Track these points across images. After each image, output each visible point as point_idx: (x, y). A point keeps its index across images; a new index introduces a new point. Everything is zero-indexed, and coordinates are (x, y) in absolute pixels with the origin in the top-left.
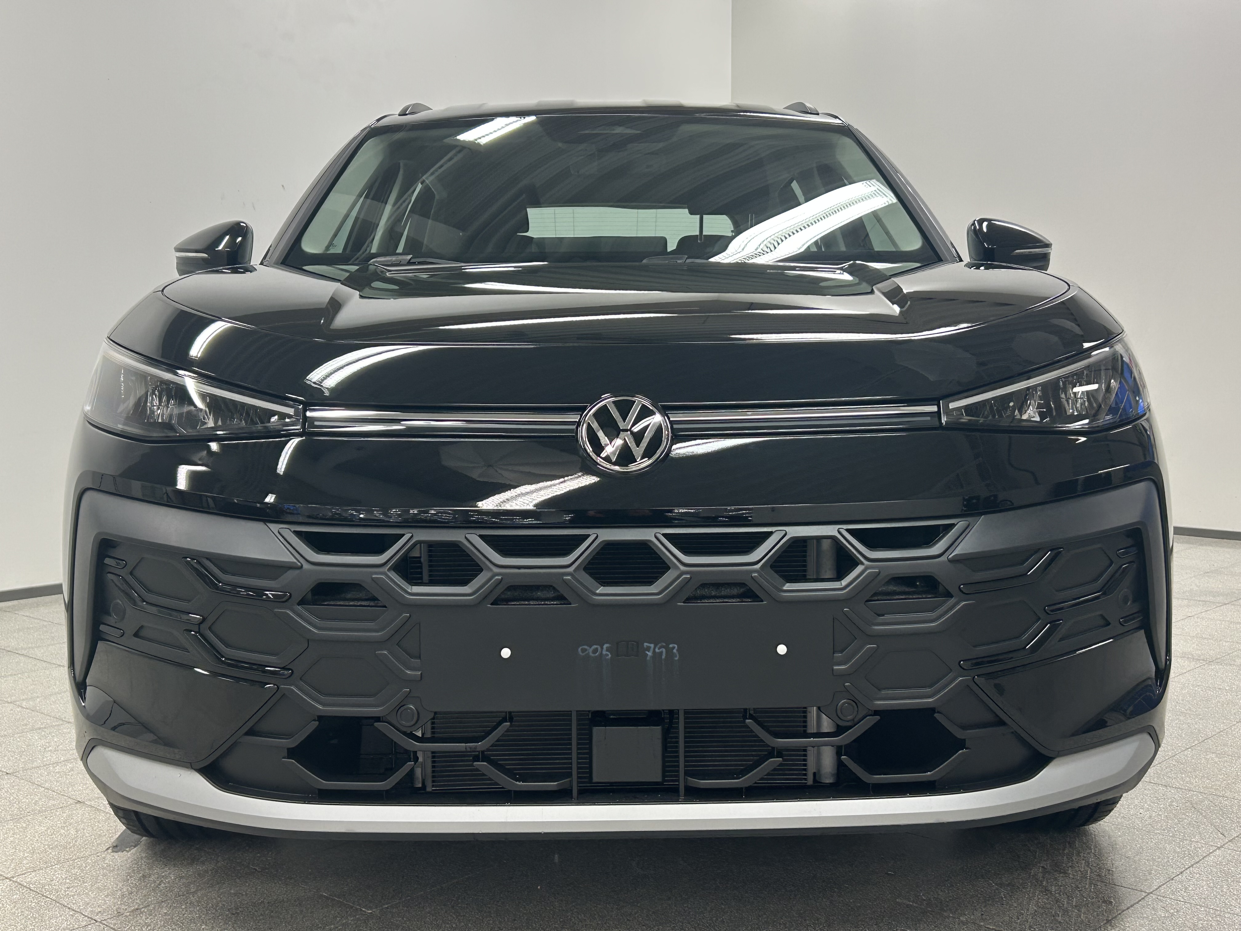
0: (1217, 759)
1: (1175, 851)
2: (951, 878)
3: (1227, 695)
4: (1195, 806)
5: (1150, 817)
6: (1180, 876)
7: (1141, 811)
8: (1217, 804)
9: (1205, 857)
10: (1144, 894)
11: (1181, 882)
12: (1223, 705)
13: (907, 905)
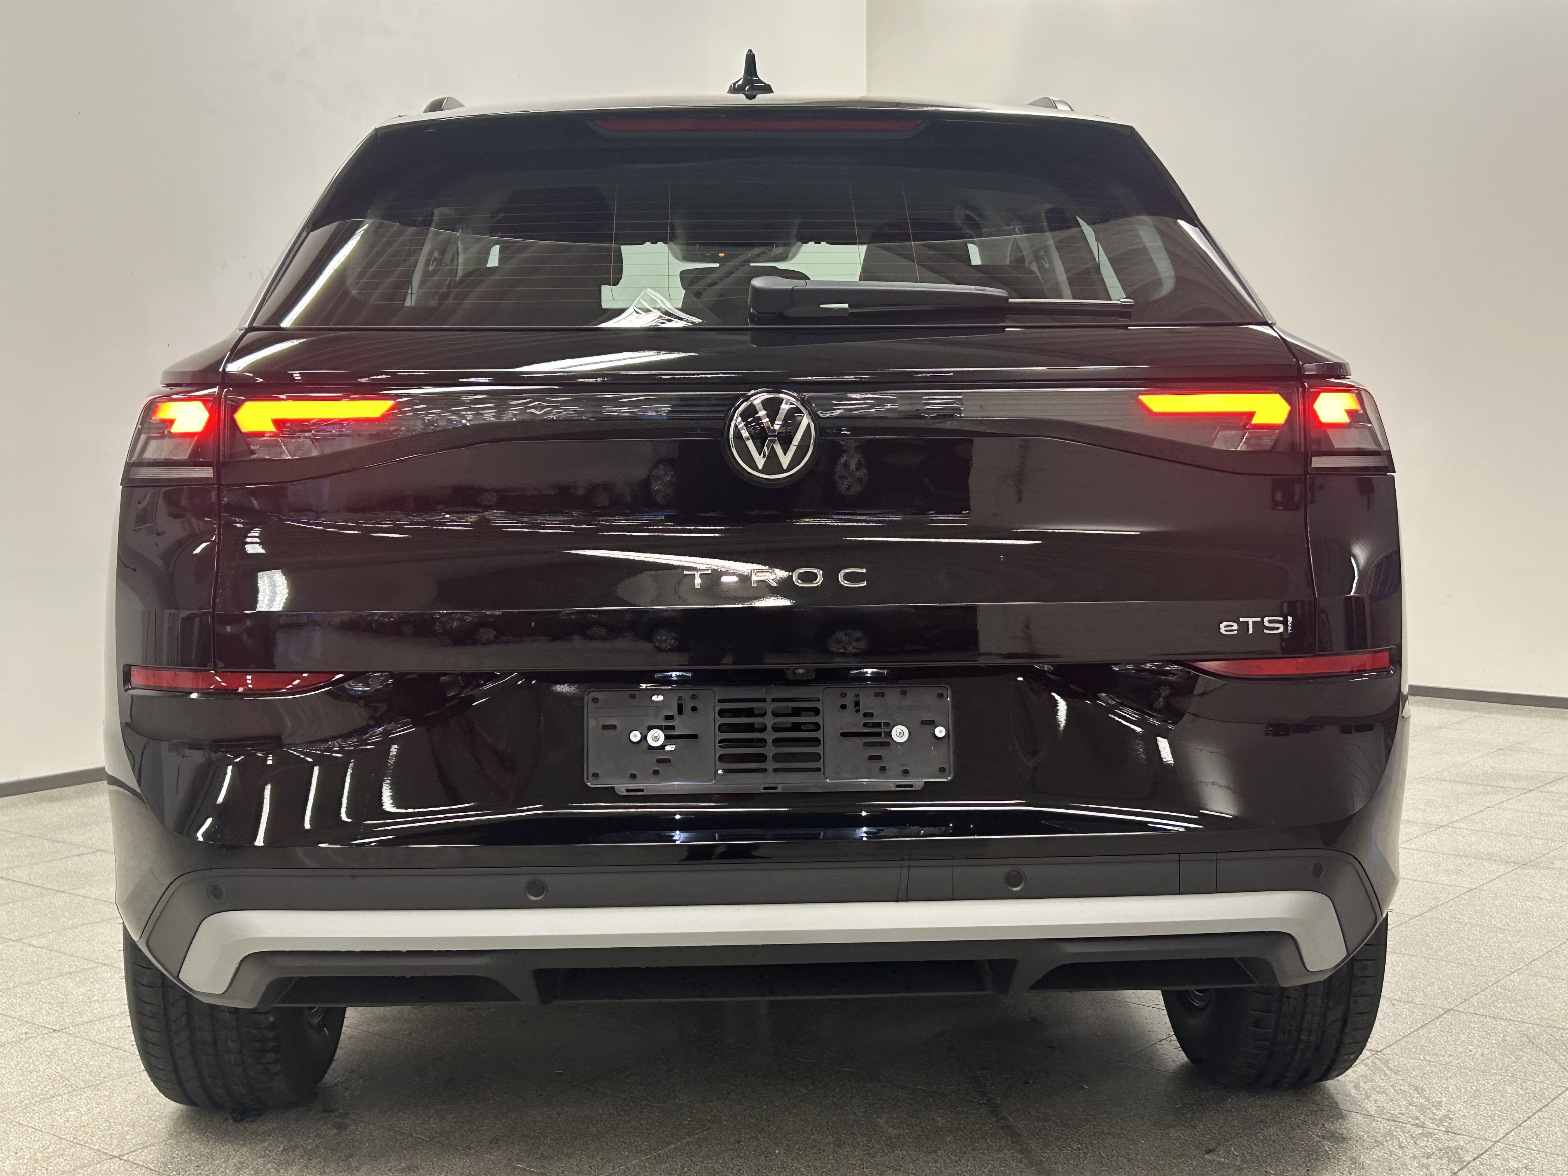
0: (1550, 985)
1: (1518, 1094)
2: (1263, 1130)
3: (1550, 906)
4: (1533, 1040)
5: (1482, 1055)
6: (1528, 1122)
7: (1471, 1048)
8: (1558, 1038)
9: (1554, 1099)
10: (1490, 1144)
11: (1530, 1128)
12: (1547, 919)
13: (1219, 1163)
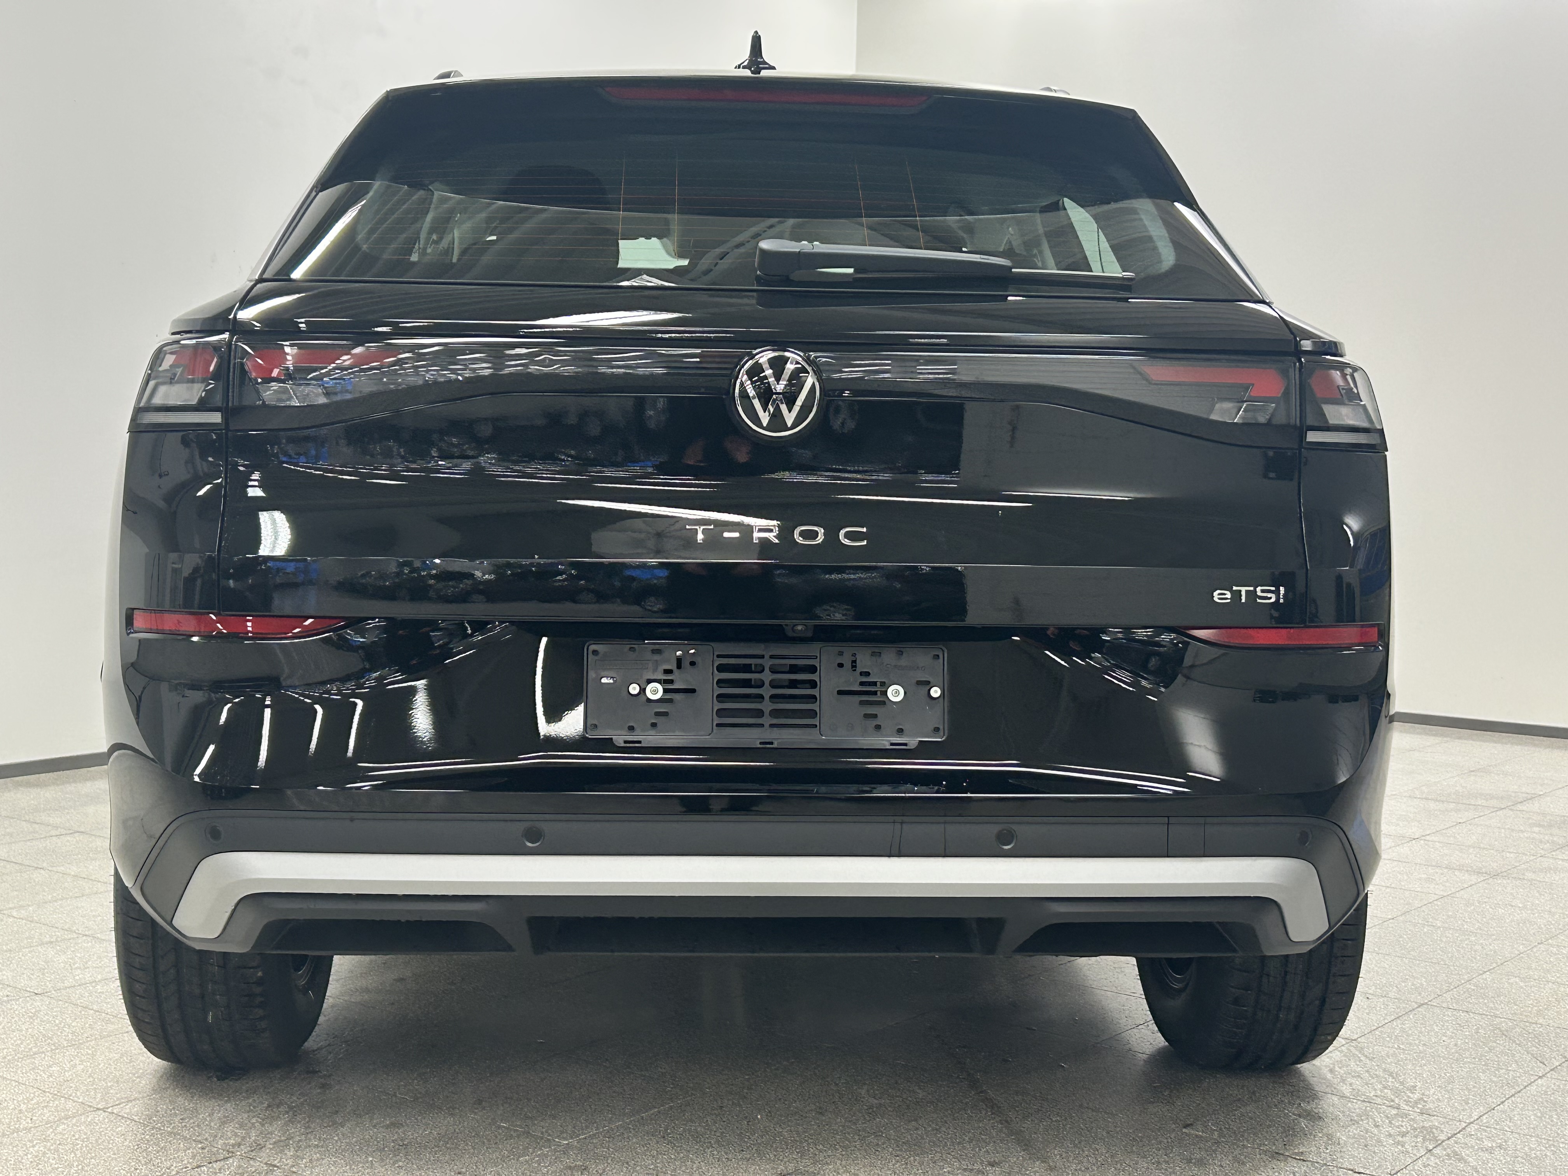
0: (1522, 984)
1: (1491, 1080)
2: (1240, 1107)
3: (1522, 913)
4: (1505, 1033)
5: (1456, 1045)
6: (1501, 1106)
7: (1444, 1038)
8: (1530, 1031)
9: (1527, 1086)
10: (1464, 1125)
11: (1504, 1112)
12: (1519, 924)
13: (1196, 1136)
